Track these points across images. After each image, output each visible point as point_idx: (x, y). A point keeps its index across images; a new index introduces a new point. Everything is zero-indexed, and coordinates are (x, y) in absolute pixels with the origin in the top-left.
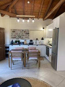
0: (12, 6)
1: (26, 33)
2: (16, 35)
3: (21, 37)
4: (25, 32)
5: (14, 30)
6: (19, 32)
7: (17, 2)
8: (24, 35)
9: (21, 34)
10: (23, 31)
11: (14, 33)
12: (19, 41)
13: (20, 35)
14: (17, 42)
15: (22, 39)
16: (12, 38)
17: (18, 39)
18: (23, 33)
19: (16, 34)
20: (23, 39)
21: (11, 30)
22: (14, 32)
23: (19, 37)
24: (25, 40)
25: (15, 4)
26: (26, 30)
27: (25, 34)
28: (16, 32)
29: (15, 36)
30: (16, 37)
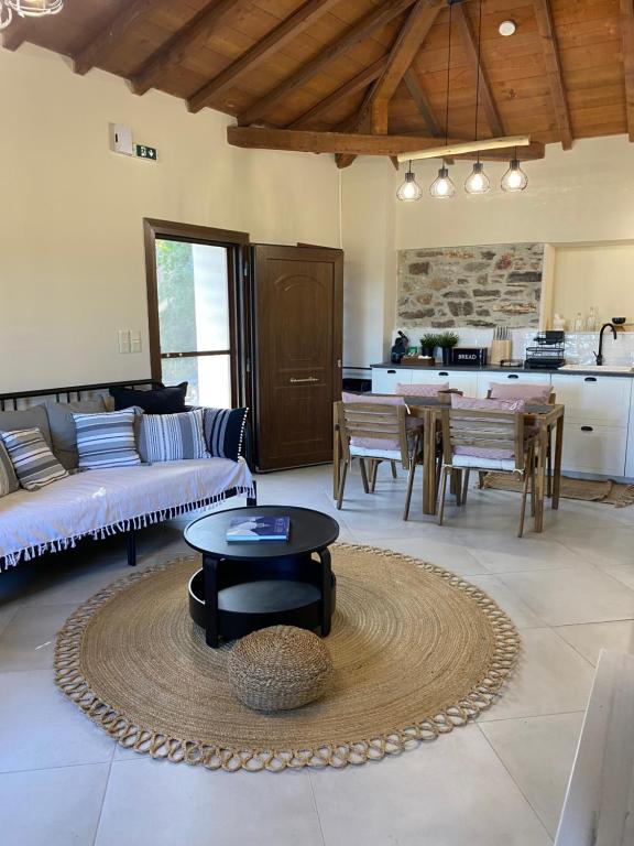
0: (389, 87)
1: (514, 276)
2: (437, 296)
3: (468, 308)
4: (504, 264)
5: (420, 254)
6: (458, 271)
7: (423, 46)
8: (496, 293)
9: (473, 285)
10: (490, 255)
11: (423, 277)
12: (449, 343)
13: (462, 294)
14: (440, 351)
15: (476, 324)
16: (405, 315)
17: (450, 324)
18: (491, 271)
19: (438, 284)
20: (488, 325)
21: (403, 255)
22: (420, 269)
23: (455, 309)
24: (502, 335)
25: (413, 64)
26: (514, 248)
27: (503, 287)
28: (434, 270)
29: (427, 301)
30: (430, 313)
